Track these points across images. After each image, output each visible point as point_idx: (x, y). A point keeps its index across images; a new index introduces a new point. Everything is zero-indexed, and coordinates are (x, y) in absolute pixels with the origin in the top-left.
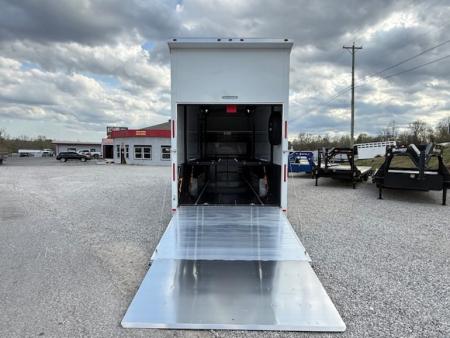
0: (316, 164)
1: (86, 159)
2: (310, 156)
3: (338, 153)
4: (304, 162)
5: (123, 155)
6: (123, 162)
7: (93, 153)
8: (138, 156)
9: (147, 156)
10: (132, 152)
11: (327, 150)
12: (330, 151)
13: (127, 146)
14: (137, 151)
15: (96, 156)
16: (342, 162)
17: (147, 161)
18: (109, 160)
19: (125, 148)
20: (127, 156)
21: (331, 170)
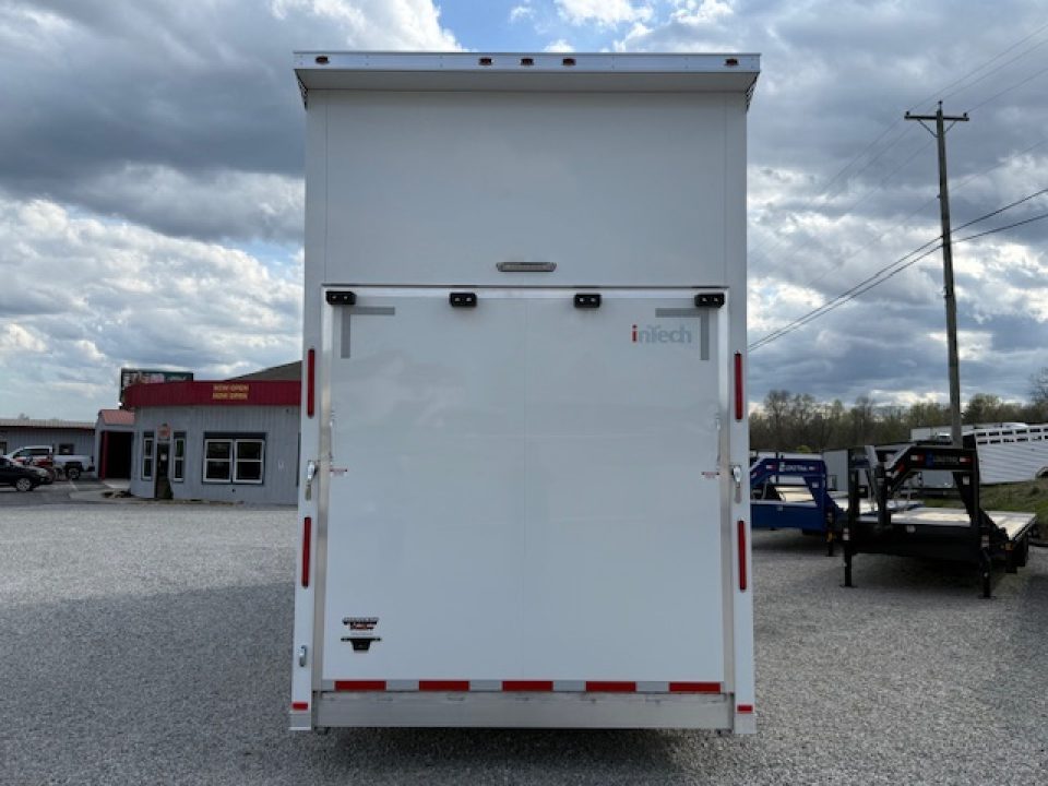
0: (844, 505)
1: (36, 481)
2: (815, 476)
3: (922, 465)
4: (795, 495)
5: (163, 466)
6: (164, 494)
7: (61, 460)
8: (219, 471)
9: (250, 471)
10: (196, 458)
11: (882, 456)
12: (891, 462)
13: (180, 435)
14: (213, 452)
15: (73, 472)
16: (935, 497)
17: (248, 489)
18: (115, 486)
19: (172, 443)
20: (179, 472)
21: (901, 527)
